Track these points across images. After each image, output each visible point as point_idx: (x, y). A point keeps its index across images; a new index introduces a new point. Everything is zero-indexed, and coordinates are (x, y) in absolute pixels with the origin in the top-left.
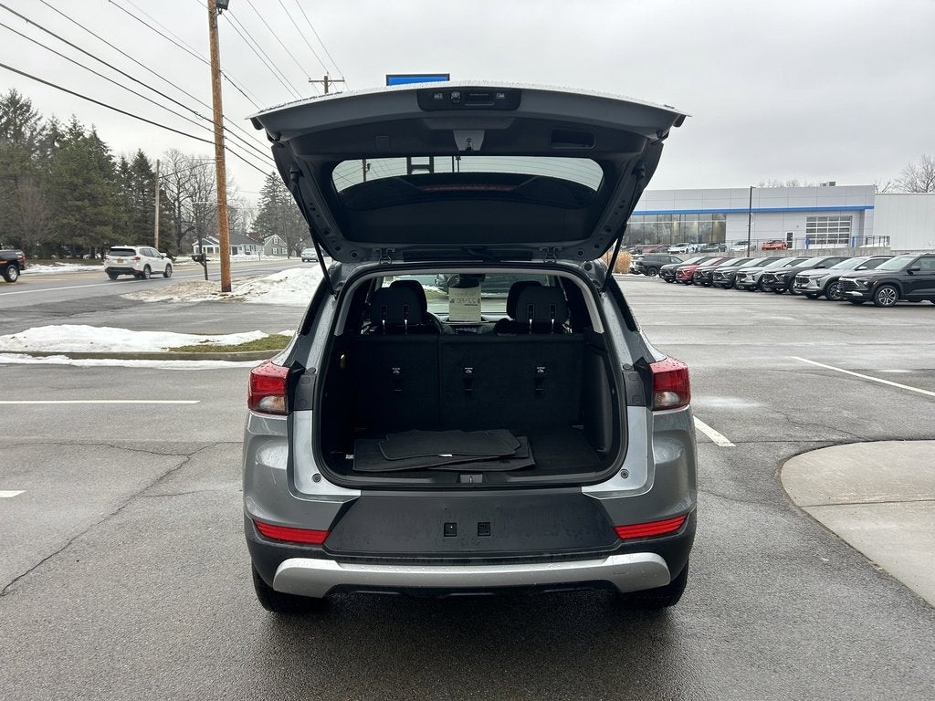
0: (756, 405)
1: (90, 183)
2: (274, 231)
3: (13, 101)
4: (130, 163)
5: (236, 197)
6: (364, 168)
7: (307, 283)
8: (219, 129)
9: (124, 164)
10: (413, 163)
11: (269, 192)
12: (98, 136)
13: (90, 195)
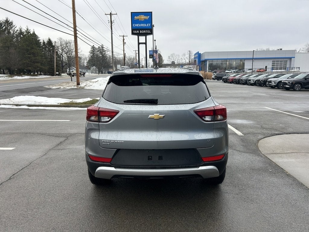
0: (252, 122)
1: (33, 49)
2: (94, 65)
3: (7, 21)
4: (46, 42)
5: (81, 54)
6: (124, 44)
7: (105, 82)
8: (75, 31)
9: (44, 43)
10: (140, 42)
11: (92, 52)
12: (35, 33)
13: (33, 53)
